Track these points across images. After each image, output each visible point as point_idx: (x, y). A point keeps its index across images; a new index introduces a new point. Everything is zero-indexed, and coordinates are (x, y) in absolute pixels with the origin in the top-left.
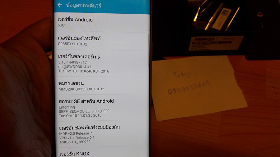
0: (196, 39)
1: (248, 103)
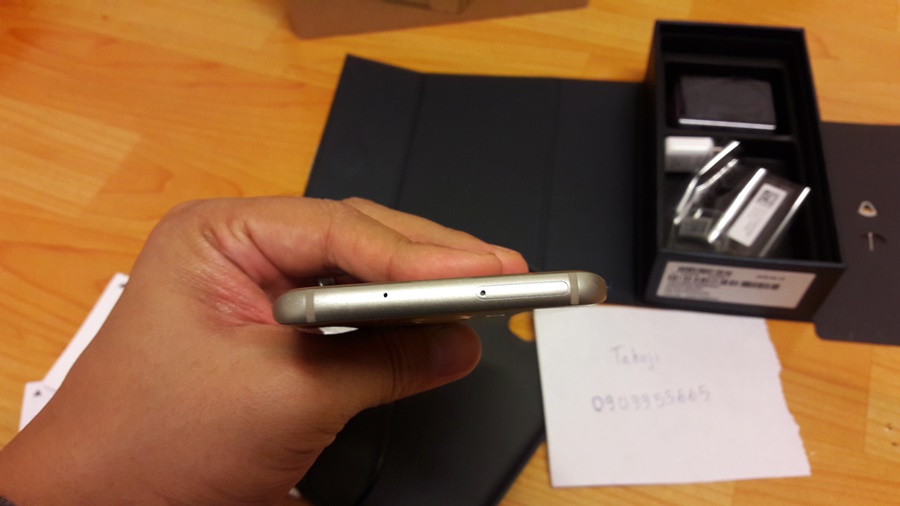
1: (812, 462)
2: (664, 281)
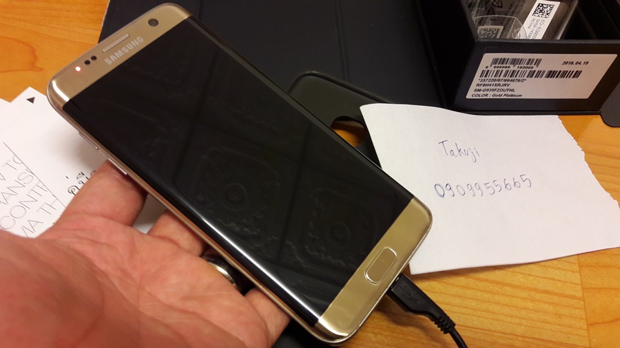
0: (495, 62)
2: (477, 79)
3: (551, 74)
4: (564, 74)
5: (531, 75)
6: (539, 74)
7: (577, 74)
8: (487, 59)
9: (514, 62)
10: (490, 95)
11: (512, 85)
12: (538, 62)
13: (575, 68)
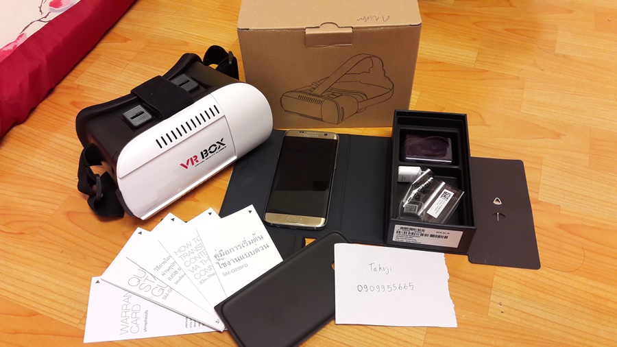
0: (402, 228)
2: (395, 234)
3: (432, 236)
4: (439, 237)
5: (422, 235)
6: (426, 235)
7: (446, 237)
8: (397, 227)
9: (411, 229)
10: (405, 241)
11: (414, 238)
12: (423, 231)
13: (444, 235)
